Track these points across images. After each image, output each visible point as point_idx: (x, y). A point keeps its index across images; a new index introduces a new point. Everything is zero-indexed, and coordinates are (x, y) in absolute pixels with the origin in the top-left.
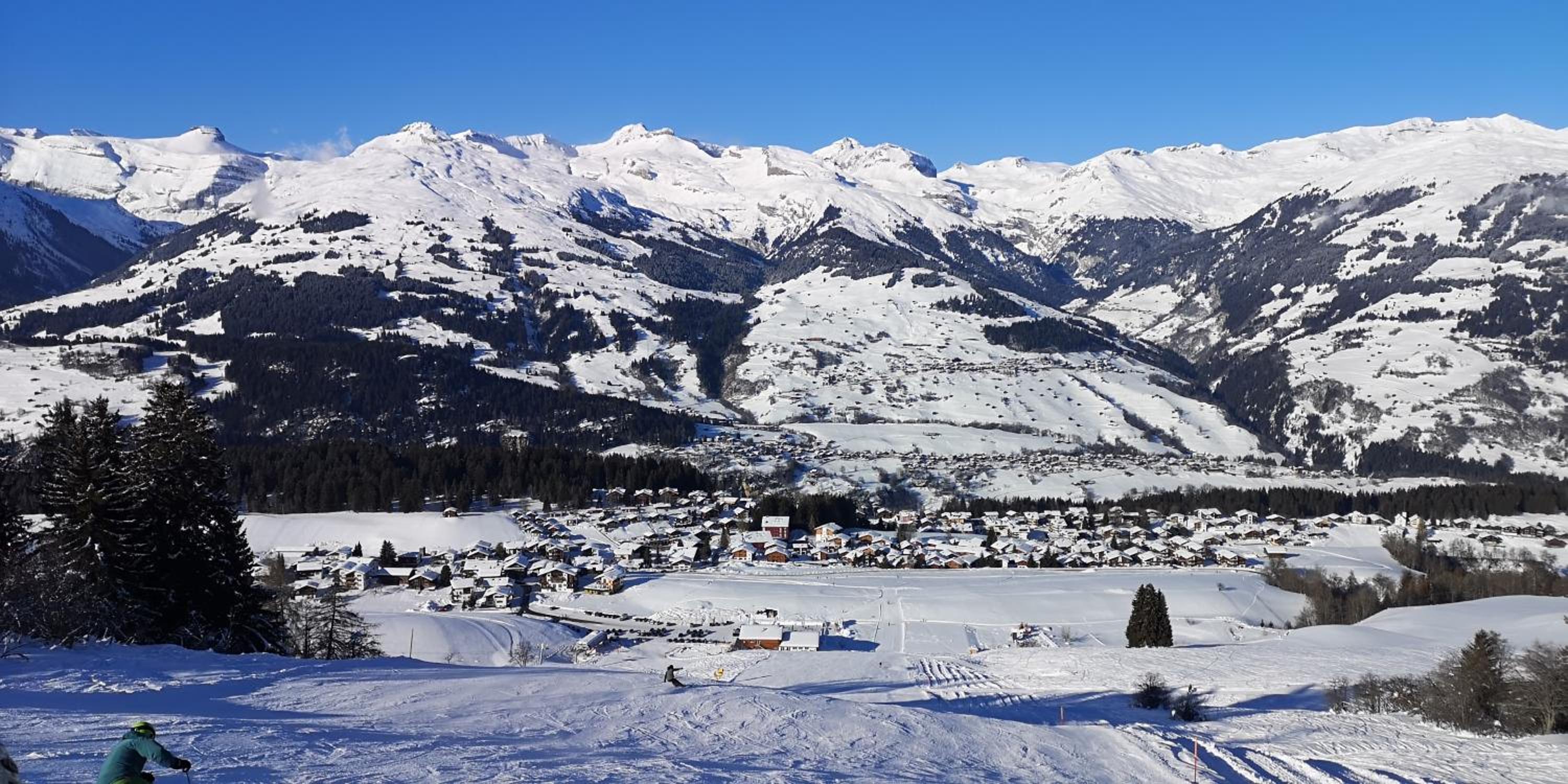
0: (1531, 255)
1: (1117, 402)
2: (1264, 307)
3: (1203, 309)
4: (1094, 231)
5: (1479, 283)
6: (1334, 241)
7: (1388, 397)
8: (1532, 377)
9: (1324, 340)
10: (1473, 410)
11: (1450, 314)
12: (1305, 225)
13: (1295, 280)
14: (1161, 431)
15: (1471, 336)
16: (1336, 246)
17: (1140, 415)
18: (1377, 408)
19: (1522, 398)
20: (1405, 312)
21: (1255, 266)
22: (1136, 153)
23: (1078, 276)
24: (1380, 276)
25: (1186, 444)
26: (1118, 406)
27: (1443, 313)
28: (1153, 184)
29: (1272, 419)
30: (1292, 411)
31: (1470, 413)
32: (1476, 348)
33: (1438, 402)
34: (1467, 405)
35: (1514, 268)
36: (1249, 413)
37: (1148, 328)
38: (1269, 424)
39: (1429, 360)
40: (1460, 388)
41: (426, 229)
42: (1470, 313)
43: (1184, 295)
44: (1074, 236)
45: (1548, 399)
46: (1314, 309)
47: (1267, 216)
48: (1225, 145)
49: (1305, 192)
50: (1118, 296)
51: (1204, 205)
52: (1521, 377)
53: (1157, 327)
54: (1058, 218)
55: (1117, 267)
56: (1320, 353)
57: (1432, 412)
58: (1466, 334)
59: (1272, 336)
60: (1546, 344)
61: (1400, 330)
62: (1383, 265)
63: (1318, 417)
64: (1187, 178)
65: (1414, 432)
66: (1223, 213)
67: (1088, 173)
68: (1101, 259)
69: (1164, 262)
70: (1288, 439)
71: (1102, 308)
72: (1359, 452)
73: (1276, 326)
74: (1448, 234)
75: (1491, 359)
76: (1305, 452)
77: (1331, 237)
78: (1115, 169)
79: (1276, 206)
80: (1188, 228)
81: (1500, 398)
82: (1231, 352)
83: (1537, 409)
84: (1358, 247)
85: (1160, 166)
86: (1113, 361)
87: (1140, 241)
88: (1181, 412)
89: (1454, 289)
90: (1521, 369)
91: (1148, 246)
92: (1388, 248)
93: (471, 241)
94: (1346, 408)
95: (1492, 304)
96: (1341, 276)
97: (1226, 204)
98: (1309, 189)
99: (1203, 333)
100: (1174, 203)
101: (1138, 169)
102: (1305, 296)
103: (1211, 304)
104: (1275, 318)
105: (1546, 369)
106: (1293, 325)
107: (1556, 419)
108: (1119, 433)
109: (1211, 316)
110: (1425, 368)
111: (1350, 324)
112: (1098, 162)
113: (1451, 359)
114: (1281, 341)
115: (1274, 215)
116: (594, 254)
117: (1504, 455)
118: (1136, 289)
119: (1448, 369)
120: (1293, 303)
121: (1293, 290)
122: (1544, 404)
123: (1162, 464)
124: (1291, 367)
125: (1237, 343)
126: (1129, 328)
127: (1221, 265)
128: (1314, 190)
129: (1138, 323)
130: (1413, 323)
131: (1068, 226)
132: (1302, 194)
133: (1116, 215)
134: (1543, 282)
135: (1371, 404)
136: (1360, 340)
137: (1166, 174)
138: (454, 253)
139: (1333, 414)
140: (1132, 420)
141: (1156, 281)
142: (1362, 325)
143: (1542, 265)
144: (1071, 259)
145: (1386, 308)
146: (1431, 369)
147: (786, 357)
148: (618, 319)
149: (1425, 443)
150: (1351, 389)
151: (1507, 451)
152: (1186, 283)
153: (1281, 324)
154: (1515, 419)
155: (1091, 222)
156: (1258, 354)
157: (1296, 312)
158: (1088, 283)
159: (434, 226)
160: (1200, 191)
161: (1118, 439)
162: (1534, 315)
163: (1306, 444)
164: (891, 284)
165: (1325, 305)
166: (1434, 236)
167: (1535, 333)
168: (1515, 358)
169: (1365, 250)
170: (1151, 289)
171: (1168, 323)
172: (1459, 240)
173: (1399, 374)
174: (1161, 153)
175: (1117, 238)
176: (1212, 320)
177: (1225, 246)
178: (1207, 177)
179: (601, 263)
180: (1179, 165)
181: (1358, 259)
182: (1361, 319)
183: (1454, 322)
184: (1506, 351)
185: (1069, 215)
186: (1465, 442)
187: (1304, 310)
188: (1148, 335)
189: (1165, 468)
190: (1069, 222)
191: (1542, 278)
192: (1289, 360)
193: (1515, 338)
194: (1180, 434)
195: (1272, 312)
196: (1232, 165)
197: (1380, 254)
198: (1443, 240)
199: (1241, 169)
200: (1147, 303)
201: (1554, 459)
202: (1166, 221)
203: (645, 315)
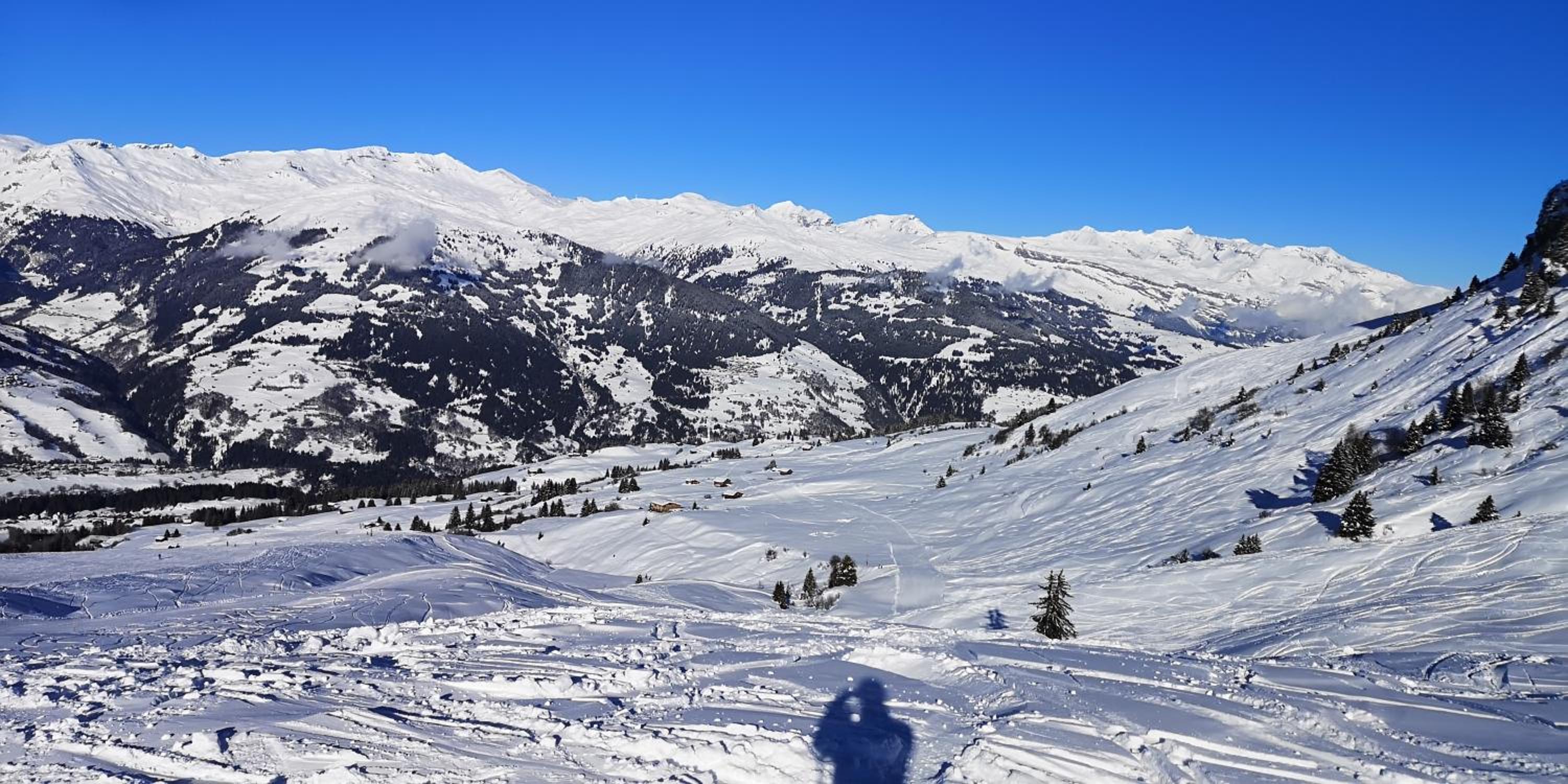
0: (385, 297)
1: (21, 414)
2: (184, 325)
3: (139, 320)
4: (48, 226)
5: (343, 317)
6: (250, 272)
7: (256, 406)
8: (360, 391)
9: (223, 358)
10: (314, 415)
11: (316, 341)
13: (213, 303)
14: (62, 439)
15: (327, 359)
16: (252, 275)
17: (42, 424)
18: (246, 415)
19: (350, 406)
20: (286, 338)
21: (189, 285)
22: (104, 146)
23: (28, 270)
24: (279, 305)
25: (82, 450)
26: (22, 418)
27: (312, 340)
28: (121, 182)
29: (167, 424)
30: (182, 418)
31: (312, 418)
32: (328, 368)
33: (290, 410)
34: (310, 412)
35: (370, 307)
36: (149, 420)
37: (87, 334)
38: (165, 428)
39: (292, 378)
40: (308, 399)
42: (329, 341)
43: (126, 304)
44: (27, 229)
45: (366, 405)
46: (223, 330)
47: (210, 237)
48: (197, 149)
49: (243, 218)
50: (62, 301)
51: (172, 208)
52: (353, 390)
53: (95, 335)
54: (11, 206)
55: (71, 266)
56: (217, 369)
57: (285, 417)
58: (324, 357)
59: (186, 351)
60: (375, 366)
61: (279, 352)
62: (283, 296)
63: (202, 423)
64: (156, 178)
65: (269, 432)
66: (190, 218)
67: (47, 161)
68: (54, 257)
69: (114, 269)
70: (176, 440)
71: (44, 312)
72: (225, 449)
73: (192, 342)
74: (335, 274)
75: (337, 377)
76: (187, 450)
77: (250, 267)
78: (78, 160)
79: (219, 228)
80: (150, 231)
81: (334, 406)
82: (150, 364)
83: (358, 414)
84: (268, 278)
85: (129, 163)
86: (25, 376)
87: (97, 242)
88: (81, 421)
89: (325, 321)
90: (354, 384)
91: (105, 247)
92: (290, 282)
94: (225, 415)
95: (346, 335)
96: (250, 302)
97: (194, 209)
98: (247, 216)
99: (134, 343)
100: (140, 203)
101: (105, 163)
102: (220, 317)
103: (148, 315)
104: (191, 335)
105: (371, 383)
106: (205, 342)
107: (367, 421)
108: (17, 443)
109: (145, 328)
110: (289, 384)
111: (246, 345)
112: (60, 151)
113: (309, 376)
114: (191, 357)
115: (215, 236)
117: (326, 448)
118: (81, 294)
119: (305, 384)
120: (209, 324)
121: (211, 312)
122: (363, 410)
123: (44, 470)
124: (190, 381)
125: (156, 356)
126: (68, 334)
127: (162, 278)
128: (251, 218)
129: (78, 328)
130: (291, 347)
131: (21, 217)
132: (241, 219)
133: (74, 212)
134: (383, 319)
135: (243, 412)
136: (248, 359)
137: (134, 172)
139: (214, 420)
140: (33, 430)
141: (102, 287)
142: (254, 347)
143: (387, 306)
144: (21, 253)
145: (275, 333)
146: (293, 384)
149: (274, 441)
150: (231, 400)
151: (330, 445)
152: (129, 293)
153: (196, 341)
154: (340, 421)
155: (46, 216)
156: (169, 367)
157: (210, 331)
158: (38, 280)
160: (169, 193)
161: (15, 449)
162: (373, 344)
163: (188, 444)
165: (233, 326)
166: (325, 274)
167: (371, 357)
168: (353, 376)
169: (273, 281)
170: (96, 295)
171: (106, 331)
172: (342, 279)
173: (269, 388)
174: (131, 148)
175: (73, 236)
176: (144, 332)
177: (168, 261)
178: (177, 180)
180: (150, 164)
181: (266, 288)
182: (255, 341)
183: (316, 348)
184: (348, 370)
185: (23, 204)
186: (302, 440)
187: (216, 330)
188: (84, 344)
189: (47, 473)
190: (21, 212)
191: (385, 316)
192: (190, 375)
193: (356, 361)
194: (77, 441)
195: (190, 330)
196: (204, 170)
197: (283, 286)
198: (330, 279)
199: (212, 175)
200: (92, 309)
201: (359, 449)
202: (126, 223)
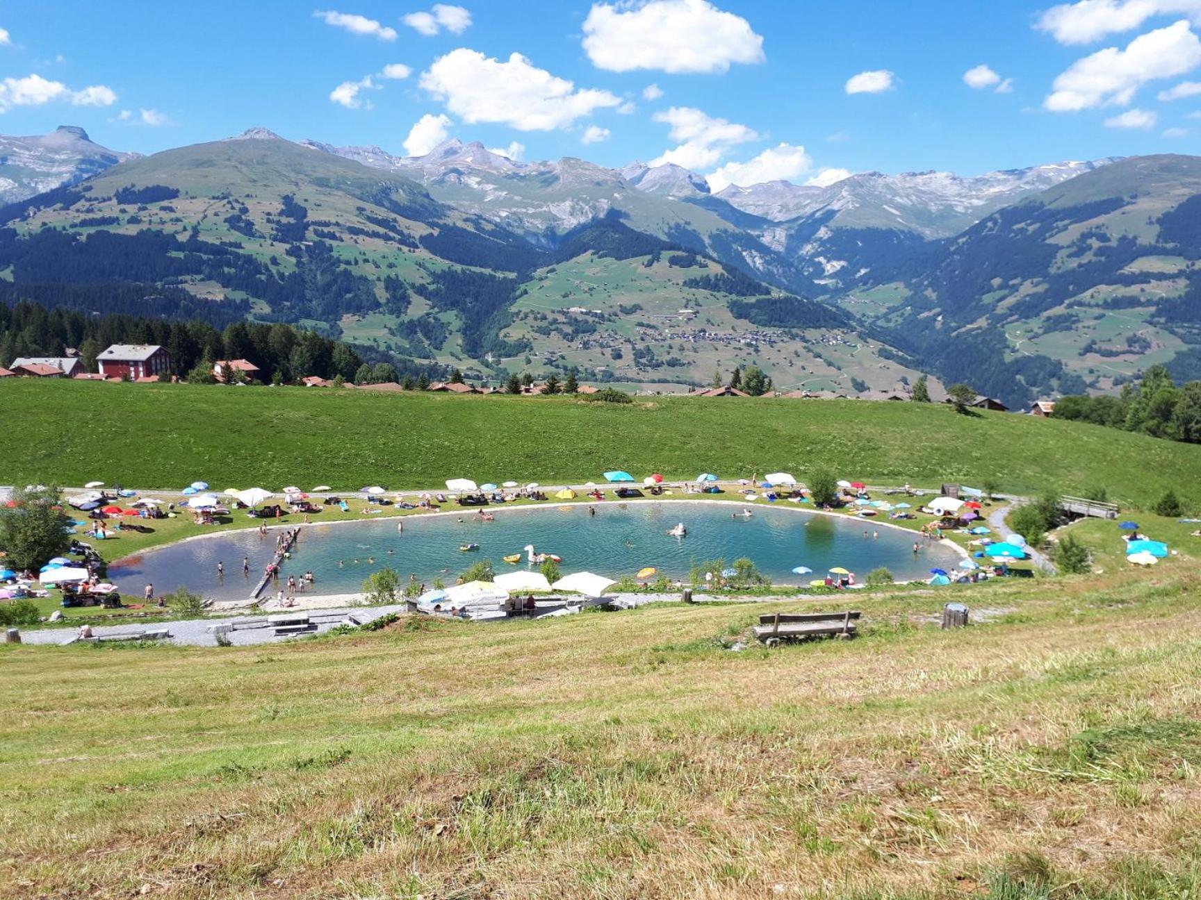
12: (1022, 230)
41: (229, 202)
93: (269, 214)
116: (382, 230)
138: (250, 224)
147: (544, 324)
148: (393, 285)
159: (237, 201)
164: (650, 264)
179: (387, 238)
203: (419, 282)
